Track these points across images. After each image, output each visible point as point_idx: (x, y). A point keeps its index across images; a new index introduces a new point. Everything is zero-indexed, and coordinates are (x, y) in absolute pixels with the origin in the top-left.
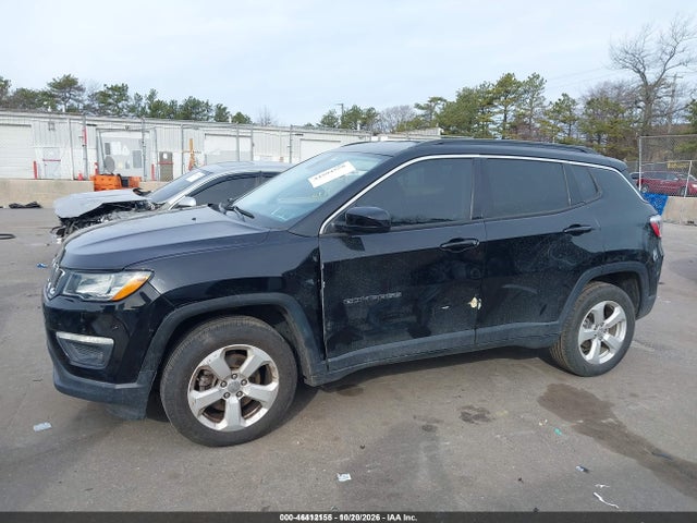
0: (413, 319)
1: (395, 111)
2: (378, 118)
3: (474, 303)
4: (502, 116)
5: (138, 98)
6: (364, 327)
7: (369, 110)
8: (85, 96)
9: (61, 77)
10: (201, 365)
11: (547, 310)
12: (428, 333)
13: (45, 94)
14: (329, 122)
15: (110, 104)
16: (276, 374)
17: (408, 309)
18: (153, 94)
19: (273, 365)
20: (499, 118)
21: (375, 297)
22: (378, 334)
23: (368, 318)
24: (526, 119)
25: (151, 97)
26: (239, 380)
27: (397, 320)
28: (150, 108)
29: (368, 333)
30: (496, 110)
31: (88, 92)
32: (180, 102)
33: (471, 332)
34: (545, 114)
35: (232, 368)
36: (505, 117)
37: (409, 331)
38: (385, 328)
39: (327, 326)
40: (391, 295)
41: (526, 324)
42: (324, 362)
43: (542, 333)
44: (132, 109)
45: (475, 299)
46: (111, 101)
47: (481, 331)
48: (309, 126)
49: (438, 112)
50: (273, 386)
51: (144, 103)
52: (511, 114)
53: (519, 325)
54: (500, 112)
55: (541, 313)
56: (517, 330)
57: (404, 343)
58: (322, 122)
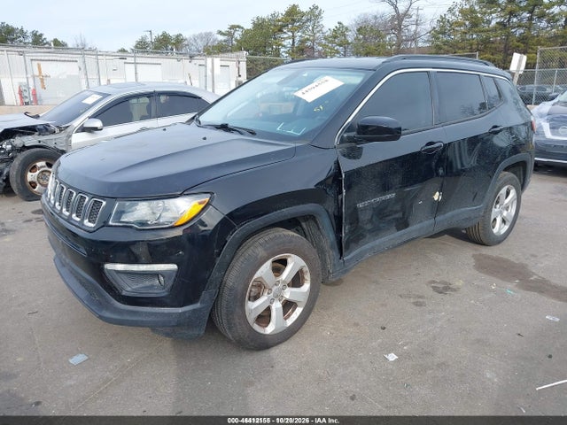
0: (400, 215)
1: (201, 37)
2: (185, 43)
3: (437, 196)
4: (291, 41)
7: (178, 36)
10: (255, 277)
11: (477, 197)
14: (142, 47)
16: (308, 277)
17: (398, 207)
19: (306, 269)
20: (288, 43)
21: (378, 199)
22: (376, 231)
23: (372, 218)
24: (309, 43)
26: (280, 286)
27: (391, 217)
29: (370, 231)
30: (285, 36)
33: (432, 221)
34: (325, 39)
35: (276, 276)
36: (294, 42)
37: (396, 225)
38: (381, 225)
39: (346, 229)
40: (388, 196)
41: (463, 209)
42: (341, 261)
45: (437, 193)
47: (439, 218)
49: (239, 38)
50: (306, 287)
52: (297, 39)
54: (289, 38)
55: (473, 199)
57: (392, 236)
58: (136, 47)
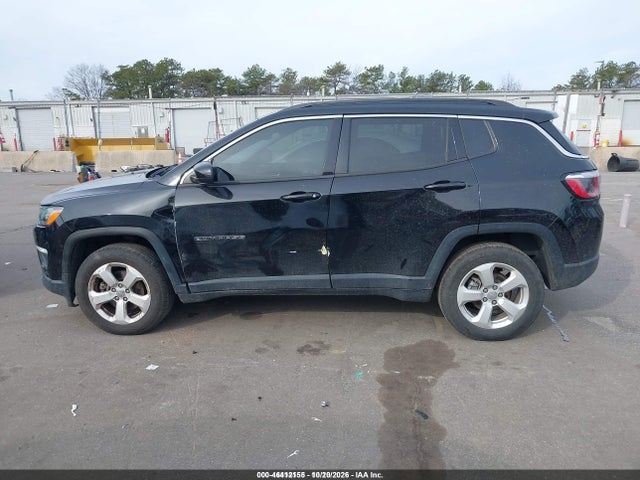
0: (261, 259)
3: (324, 251)
5: (392, 76)
6: (217, 261)
7: (628, 65)
8: (350, 79)
9: (334, 64)
10: (94, 274)
11: (408, 265)
12: (280, 273)
13: (321, 79)
15: (369, 83)
17: (255, 250)
18: (405, 71)
19: (146, 282)
21: (221, 237)
22: (232, 268)
23: (219, 254)
25: (403, 73)
26: (124, 289)
27: (246, 259)
28: (401, 84)
29: (221, 266)
31: (353, 75)
32: (427, 76)
33: (327, 276)
37: (260, 268)
38: (236, 264)
40: (235, 237)
43: (405, 286)
44: (386, 87)
45: (324, 247)
46: (369, 81)
47: (335, 277)
48: (559, 88)
50: (147, 297)
51: (397, 79)
53: (379, 276)
55: (402, 267)
56: (376, 280)
57: (259, 279)
